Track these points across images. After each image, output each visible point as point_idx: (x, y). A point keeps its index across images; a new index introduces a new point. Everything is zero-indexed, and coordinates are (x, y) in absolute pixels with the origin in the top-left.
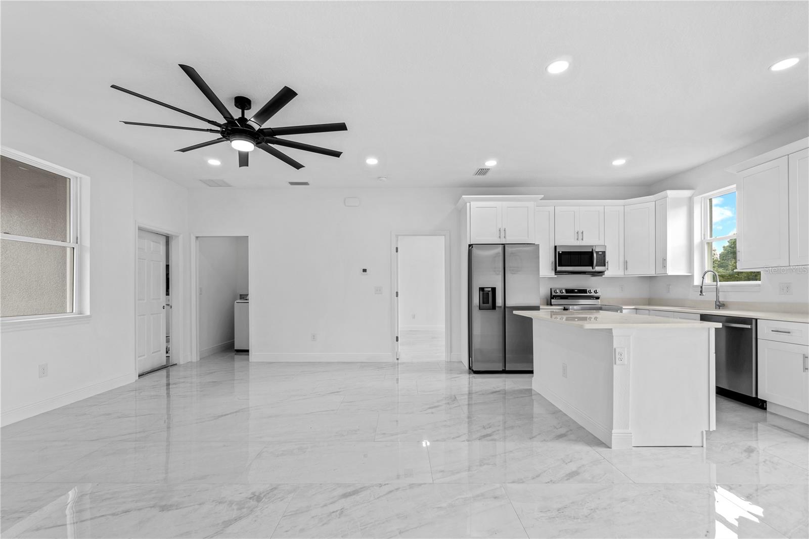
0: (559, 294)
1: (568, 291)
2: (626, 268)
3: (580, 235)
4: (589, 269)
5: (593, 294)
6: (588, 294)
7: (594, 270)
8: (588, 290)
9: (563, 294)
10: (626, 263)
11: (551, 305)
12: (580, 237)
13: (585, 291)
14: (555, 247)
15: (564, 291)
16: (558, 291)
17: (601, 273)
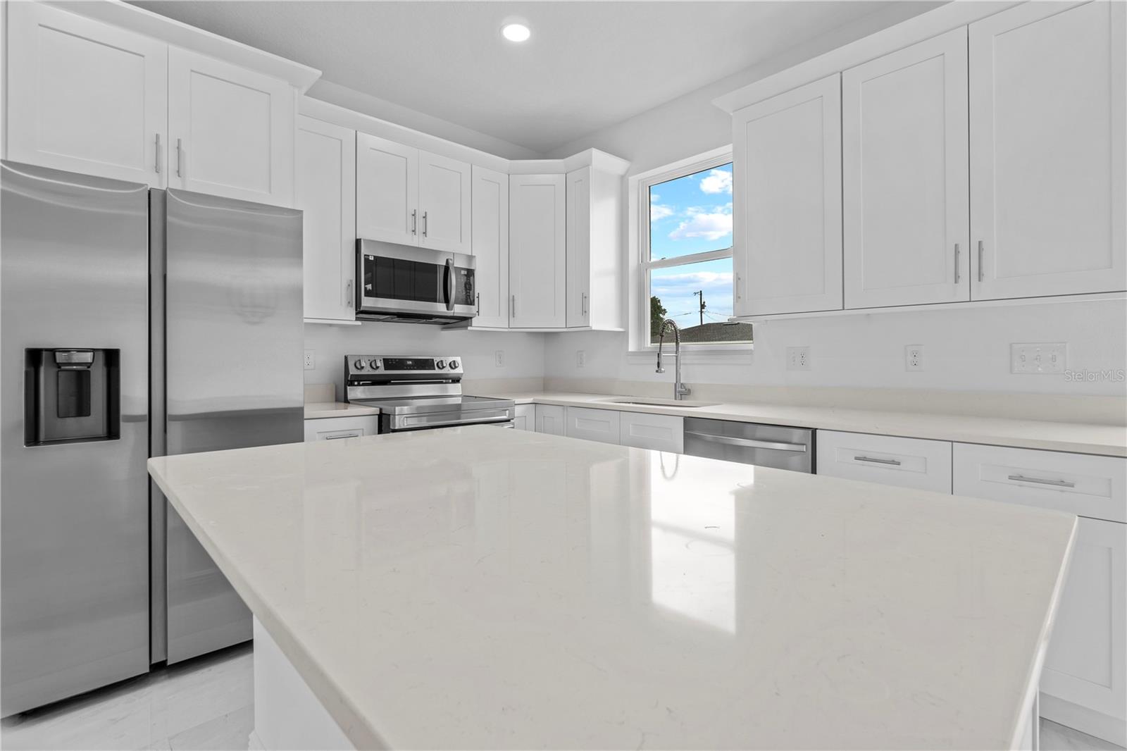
0: (367, 371)
1: (390, 364)
2: (512, 312)
3: (419, 221)
4: (440, 308)
5: (447, 371)
6: (437, 371)
7: (450, 313)
8: (437, 360)
9: (377, 372)
10: (512, 301)
11: (346, 401)
12: (420, 228)
13: (427, 364)
14: (358, 242)
15: (379, 364)
16: (363, 364)
17: (464, 321)
